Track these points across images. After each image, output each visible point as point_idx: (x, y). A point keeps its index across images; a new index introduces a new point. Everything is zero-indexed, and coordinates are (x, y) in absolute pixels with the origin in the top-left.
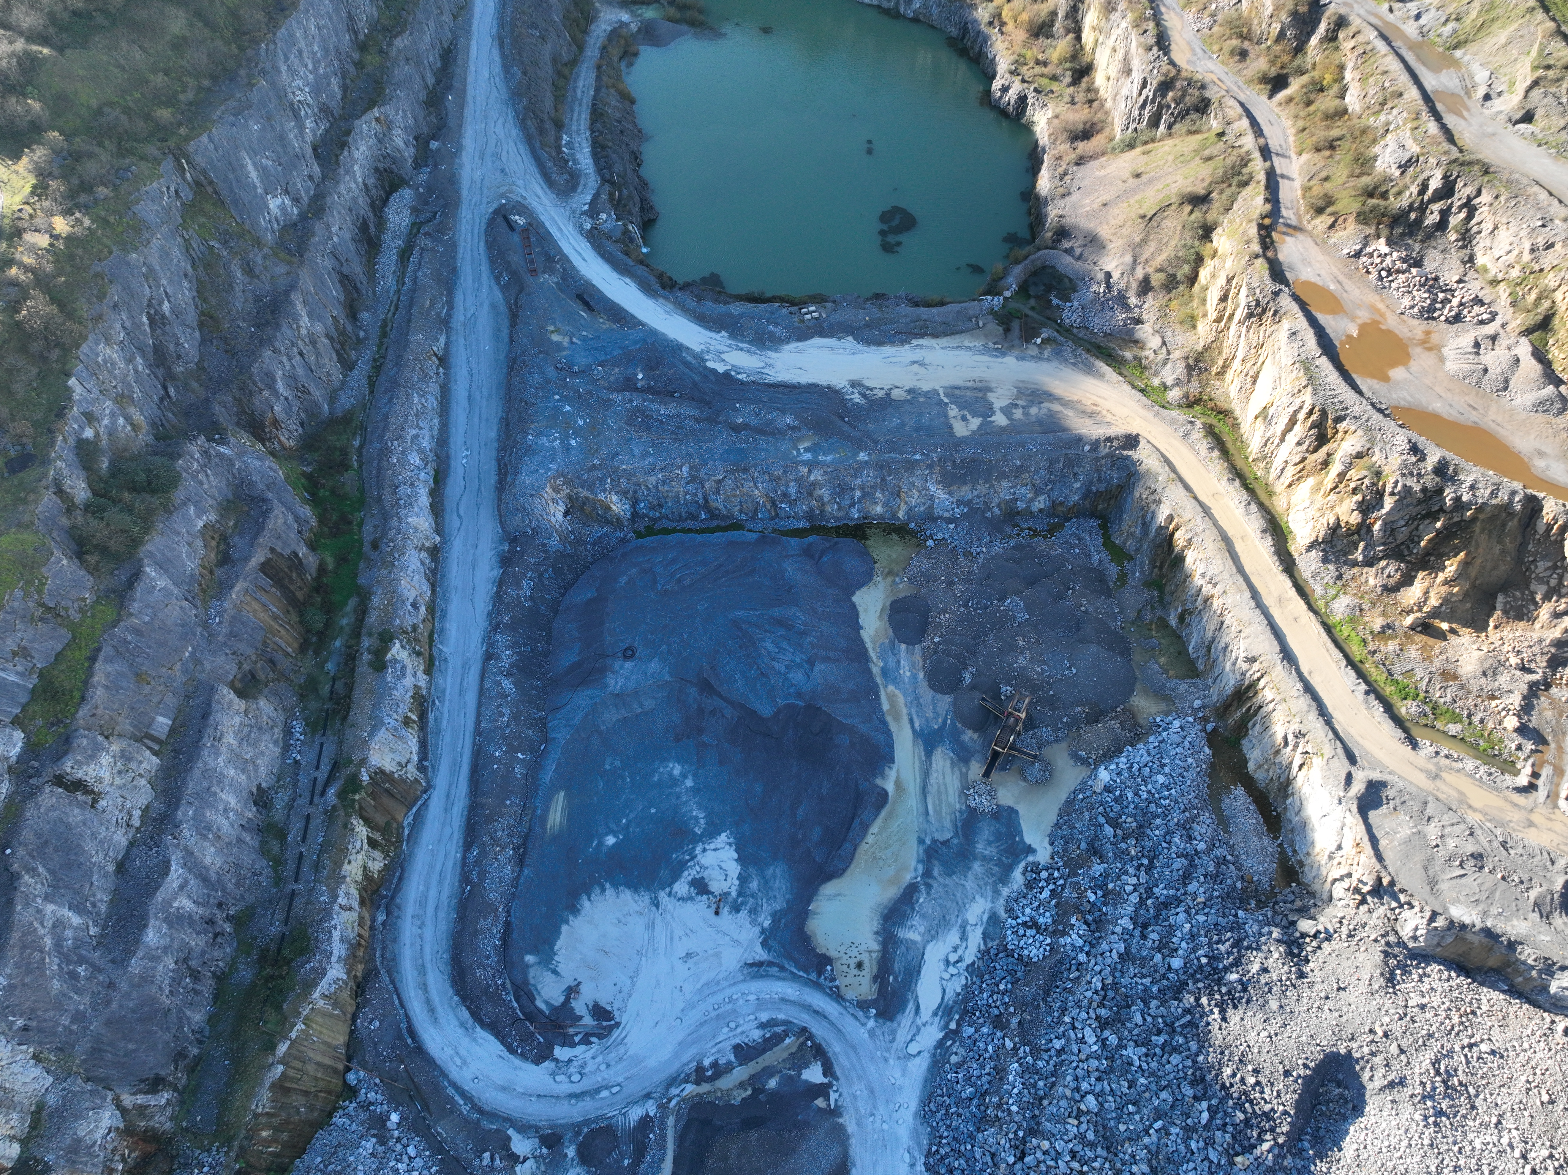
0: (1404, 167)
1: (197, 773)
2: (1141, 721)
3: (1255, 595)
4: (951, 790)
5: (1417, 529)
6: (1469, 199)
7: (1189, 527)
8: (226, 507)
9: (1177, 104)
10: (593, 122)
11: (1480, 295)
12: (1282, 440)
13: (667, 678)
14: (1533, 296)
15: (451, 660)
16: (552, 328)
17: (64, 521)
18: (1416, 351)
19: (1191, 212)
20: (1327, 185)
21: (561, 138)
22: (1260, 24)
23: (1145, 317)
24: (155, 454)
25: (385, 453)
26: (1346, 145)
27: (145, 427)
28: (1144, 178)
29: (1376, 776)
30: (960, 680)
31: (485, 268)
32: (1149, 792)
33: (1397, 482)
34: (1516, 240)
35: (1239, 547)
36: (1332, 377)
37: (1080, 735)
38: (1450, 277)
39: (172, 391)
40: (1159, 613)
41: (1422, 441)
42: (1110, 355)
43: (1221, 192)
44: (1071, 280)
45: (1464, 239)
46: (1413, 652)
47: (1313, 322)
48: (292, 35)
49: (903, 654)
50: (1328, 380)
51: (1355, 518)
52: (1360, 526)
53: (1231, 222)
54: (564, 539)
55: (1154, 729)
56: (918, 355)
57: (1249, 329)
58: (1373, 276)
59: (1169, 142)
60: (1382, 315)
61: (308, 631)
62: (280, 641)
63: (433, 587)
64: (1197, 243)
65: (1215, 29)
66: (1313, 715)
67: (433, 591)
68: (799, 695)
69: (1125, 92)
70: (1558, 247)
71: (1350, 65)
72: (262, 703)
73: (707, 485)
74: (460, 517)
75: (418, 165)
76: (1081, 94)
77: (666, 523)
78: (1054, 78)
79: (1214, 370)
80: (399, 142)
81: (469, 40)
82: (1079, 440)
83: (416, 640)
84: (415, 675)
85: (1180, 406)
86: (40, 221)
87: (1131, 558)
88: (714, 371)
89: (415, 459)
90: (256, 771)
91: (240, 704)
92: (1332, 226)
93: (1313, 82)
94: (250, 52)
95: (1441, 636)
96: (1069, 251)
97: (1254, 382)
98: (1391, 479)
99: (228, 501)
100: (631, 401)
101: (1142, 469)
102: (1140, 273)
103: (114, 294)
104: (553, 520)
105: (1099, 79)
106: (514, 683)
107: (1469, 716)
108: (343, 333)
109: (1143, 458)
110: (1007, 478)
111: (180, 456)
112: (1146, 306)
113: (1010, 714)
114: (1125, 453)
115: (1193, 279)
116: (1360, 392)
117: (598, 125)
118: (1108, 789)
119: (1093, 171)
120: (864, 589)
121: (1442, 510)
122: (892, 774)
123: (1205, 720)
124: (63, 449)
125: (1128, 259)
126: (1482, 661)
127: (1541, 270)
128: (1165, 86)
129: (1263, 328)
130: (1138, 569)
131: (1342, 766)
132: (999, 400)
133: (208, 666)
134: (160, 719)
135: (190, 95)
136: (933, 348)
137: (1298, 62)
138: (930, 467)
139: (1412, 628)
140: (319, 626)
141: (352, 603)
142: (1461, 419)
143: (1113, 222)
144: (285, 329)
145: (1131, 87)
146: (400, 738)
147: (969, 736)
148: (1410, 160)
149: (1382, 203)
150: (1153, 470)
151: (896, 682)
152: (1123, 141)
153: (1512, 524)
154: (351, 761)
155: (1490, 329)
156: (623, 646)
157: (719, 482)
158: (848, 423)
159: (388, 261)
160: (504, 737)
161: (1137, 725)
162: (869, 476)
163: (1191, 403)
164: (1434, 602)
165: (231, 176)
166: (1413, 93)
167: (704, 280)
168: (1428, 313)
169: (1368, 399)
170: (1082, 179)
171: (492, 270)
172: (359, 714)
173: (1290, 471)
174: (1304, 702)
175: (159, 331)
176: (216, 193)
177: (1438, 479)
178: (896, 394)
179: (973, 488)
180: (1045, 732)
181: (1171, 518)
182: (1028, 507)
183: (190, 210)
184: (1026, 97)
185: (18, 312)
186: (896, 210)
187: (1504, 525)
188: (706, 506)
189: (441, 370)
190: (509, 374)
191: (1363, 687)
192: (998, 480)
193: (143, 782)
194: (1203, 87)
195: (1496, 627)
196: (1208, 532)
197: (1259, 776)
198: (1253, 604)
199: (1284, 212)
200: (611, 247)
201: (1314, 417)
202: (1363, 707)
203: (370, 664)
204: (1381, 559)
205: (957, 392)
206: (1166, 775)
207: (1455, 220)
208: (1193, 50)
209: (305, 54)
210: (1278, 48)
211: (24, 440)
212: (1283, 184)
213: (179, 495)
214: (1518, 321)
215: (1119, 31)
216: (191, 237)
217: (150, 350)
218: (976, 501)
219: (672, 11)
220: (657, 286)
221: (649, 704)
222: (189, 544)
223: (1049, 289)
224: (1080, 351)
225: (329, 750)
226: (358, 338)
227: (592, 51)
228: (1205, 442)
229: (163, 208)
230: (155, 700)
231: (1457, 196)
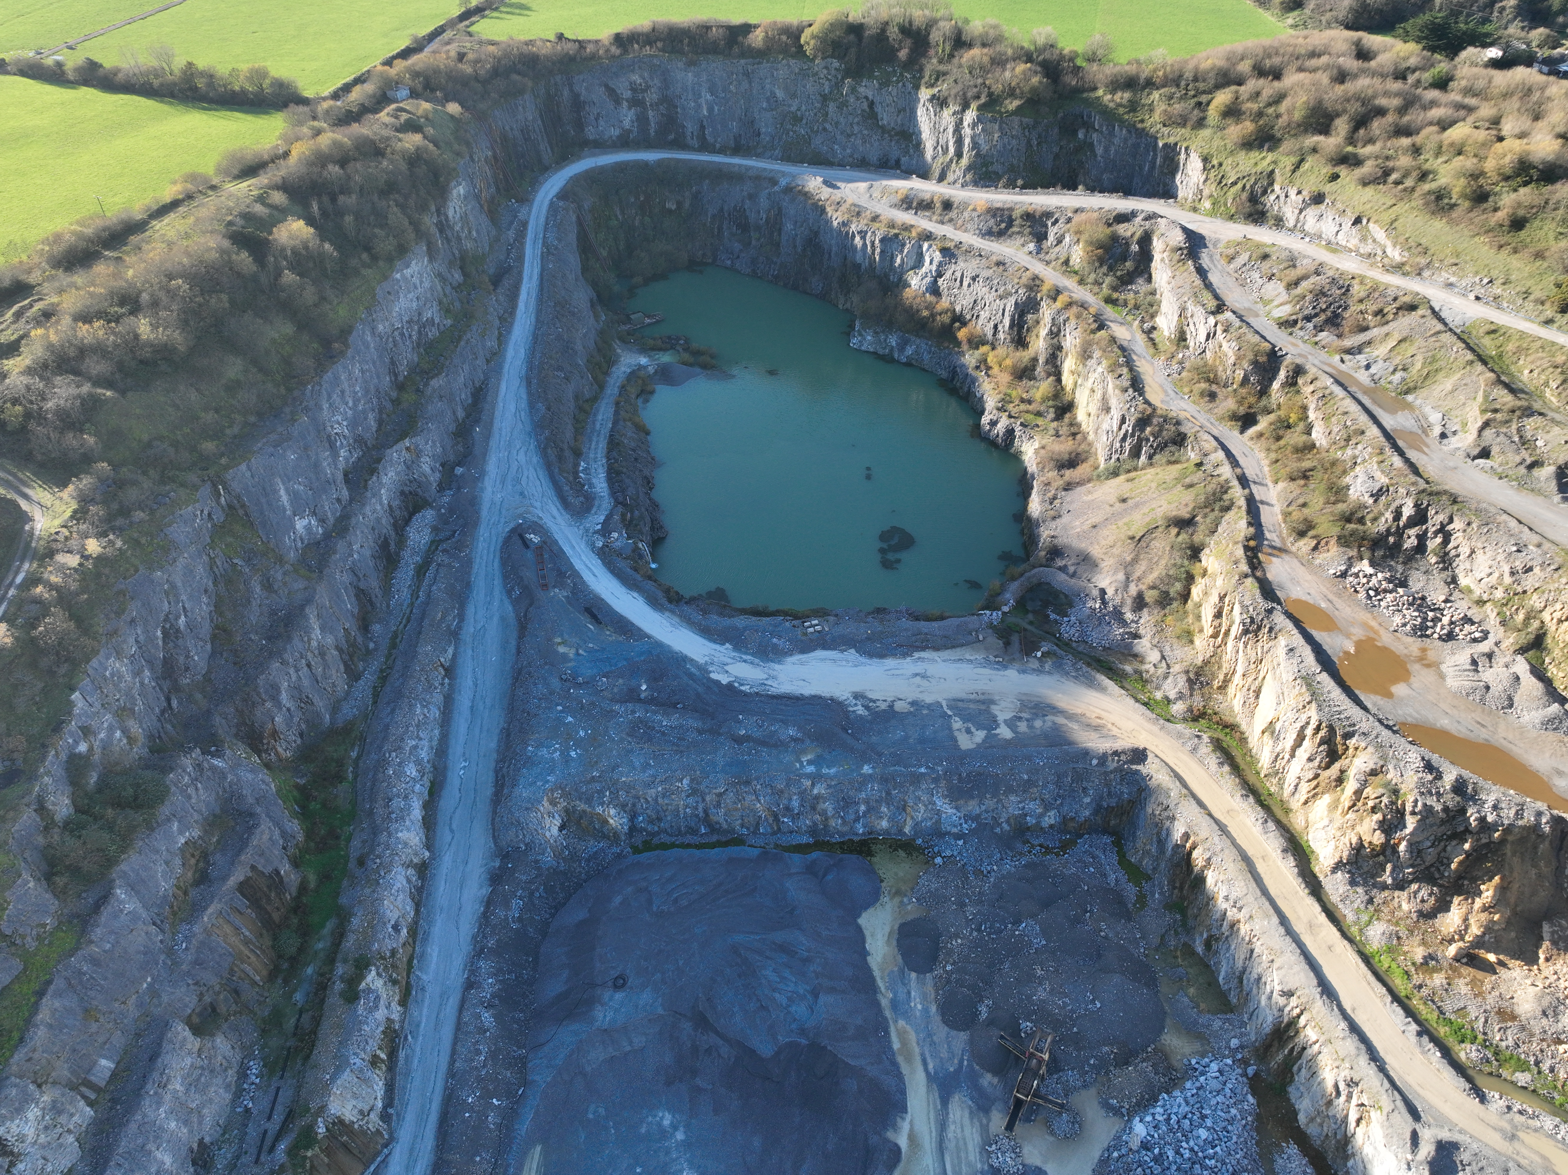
0: (1377, 495)
1: (133, 1127)
2: (1175, 1064)
3: (1284, 921)
4: (970, 1147)
5: (1444, 850)
6: (1443, 526)
7: (1207, 845)
8: (212, 823)
9: (1156, 438)
10: (610, 450)
11: (1469, 614)
12: (1293, 756)
13: (660, 1011)
14: (1521, 616)
15: (429, 989)
16: (559, 640)
17: (40, 840)
18: (1415, 668)
19: (1178, 534)
20: (1306, 511)
21: (578, 465)
22: (1225, 370)
23: (1142, 631)
24: (147, 767)
25: (382, 764)
26: (1318, 475)
27: (141, 739)
28: (1130, 502)
29: (1445, 1135)
30: (976, 1014)
31: (498, 582)
32: (1191, 1150)
33: (1416, 801)
34: (1494, 563)
35: (1261, 868)
36: (1336, 693)
37: (1109, 1080)
38: (1437, 596)
39: (175, 703)
40: (1184, 939)
41: (1435, 759)
42: (1110, 669)
43: (1205, 516)
44: (1066, 596)
45: (1444, 562)
46: (1462, 986)
47: (1309, 639)
48: (337, 378)
49: (913, 984)
50: (1332, 696)
51: (1378, 838)
52: (1385, 846)
53: (1217, 543)
54: (557, 856)
55: (1190, 1072)
56: (919, 668)
57: (1246, 645)
58: (1362, 595)
59: (1151, 471)
60: (1376, 632)
61: (280, 957)
62: (248, 969)
63: (418, 906)
64: (1186, 563)
65: (1184, 374)
66: (1363, 1060)
67: (417, 911)
68: (802, 1032)
69: (1105, 426)
70: (1537, 570)
71: (1312, 407)
72: (220, 1040)
73: (708, 798)
74: (452, 831)
75: (441, 488)
76: (1065, 428)
77: (665, 838)
78: (1039, 414)
79: (1216, 684)
80: (426, 468)
81: (499, 380)
82: (1086, 754)
83: (394, 967)
84: (388, 1007)
85: (1185, 720)
86: (74, 543)
87: (1149, 878)
88: (717, 683)
89: (411, 770)
90: (200, 1123)
91: (193, 1043)
92: (1315, 548)
93: (1280, 420)
94: (296, 393)
95: (1490, 969)
96: (1063, 569)
97: (1257, 697)
98: (1410, 799)
99: (215, 815)
100: (633, 712)
101: (1153, 783)
102: (1133, 590)
103: (133, 610)
104: (548, 834)
105: (1081, 415)
106: (494, 1016)
107: (1537, 1063)
108: (353, 644)
109: (1152, 773)
110: (1015, 792)
111: (172, 769)
112: (1142, 621)
113: (1032, 1055)
114: (1134, 767)
115: (1185, 596)
116: (1365, 709)
117: (615, 454)
118: (1145, 1146)
119: (1080, 495)
120: (871, 911)
121: (1467, 831)
122: (905, 1126)
123: (1245, 1062)
124: (53, 764)
125: (1121, 576)
126: (1539, 998)
127: (1525, 592)
128: (1143, 422)
129: (1260, 644)
130: (1157, 891)
131: (1405, 1123)
132: (1002, 713)
133: (165, 998)
134: (104, 1062)
135: (236, 430)
136: (934, 661)
137: (1264, 402)
138: (936, 780)
139: (1457, 959)
140: (293, 950)
141: (330, 925)
142: (1472, 736)
143: (1103, 542)
144: (296, 641)
145: (1111, 422)
146: (366, 1081)
147: (988, 1080)
148: (1381, 489)
149: (1360, 527)
150: (1164, 785)
151: (907, 1015)
152: (1107, 469)
153: (1544, 847)
154: (308, 1110)
155: (1485, 647)
156: (614, 974)
157: (720, 795)
158: (852, 735)
159: (405, 576)
160: (479, 1080)
161: (1170, 1068)
162: (873, 789)
163: (1196, 717)
164: (1475, 930)
165: (263, 500)
166: (1373, 431)
167: (710, 595)
168: (1421, 631)
169: (1374, 715)
170: (1071, 502)
171: (505, 586)
172: (322, 1054)
173: (1304, 787)
174: (1351, 1045)
175: (171, 645)
176: (247, 515)
177: (1458, 799)
178: (899, 706)
179: (981, 803)
180: (1071, 1076)
181: (1186, 836)
182: (1038, 823)
183: (219, 531)
184: (1013, 430)
185: (35, 628)
186: (895, 530)
187: (1535, 847)
188: (706, 819)
189: (447, 681)
190: (514, 684)
191: (1414, 1027)
192: (1007, 793)
193: (71, 1139)
194: (1178, 423)
195: (1547, 960)
196: (1227, 851)
197: (1312, 1130)
198: (1282, 930)
199: (1268, 535)
200: (621, 564)
201: (1322, 733)
202: (1417, 1051)
203: (342, 994)
204: (1411, 882)
205: (960, 704)
206: (1208, 1129)
207: (1434, 543)
208: (1166, 392)
209: (347, 393)
210: (1243, 391)
211: (15, 755)
212: (1263, 509)
213: (165, 810)
214: (1510, 641)
215: (1096, 375)
216: (217, 556)
217: (159, 664)
218: (984, 815)
219: (686, 356)
220: (664, 601)
221: (639, 1041)
222: (167, 863)
223: (1046, 604)
224: (1080, 664)
225: (286, 1095)
226: (367, 648)
227: (612, 389)
228: (1213, 756)
229: (194, 529)
230: (101, 1040)
231: (1430, 522)
